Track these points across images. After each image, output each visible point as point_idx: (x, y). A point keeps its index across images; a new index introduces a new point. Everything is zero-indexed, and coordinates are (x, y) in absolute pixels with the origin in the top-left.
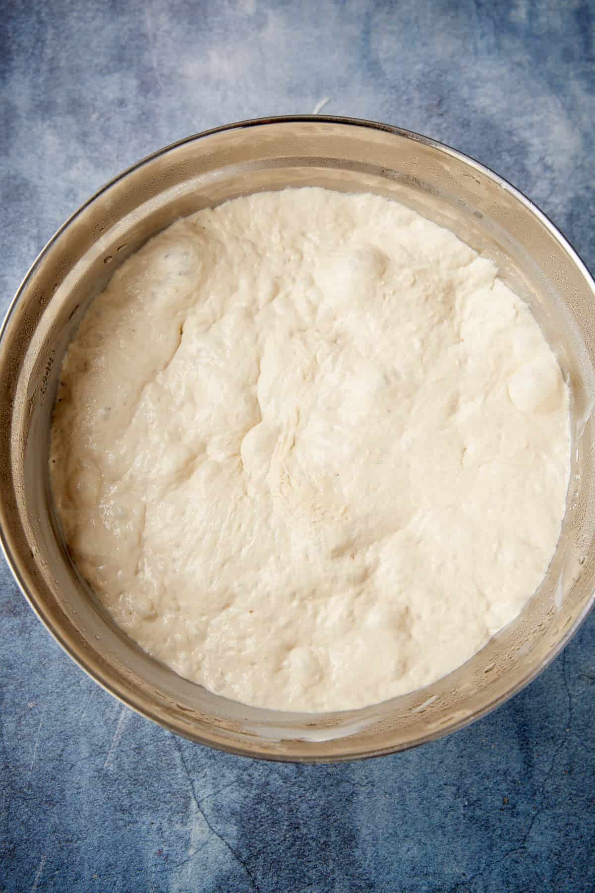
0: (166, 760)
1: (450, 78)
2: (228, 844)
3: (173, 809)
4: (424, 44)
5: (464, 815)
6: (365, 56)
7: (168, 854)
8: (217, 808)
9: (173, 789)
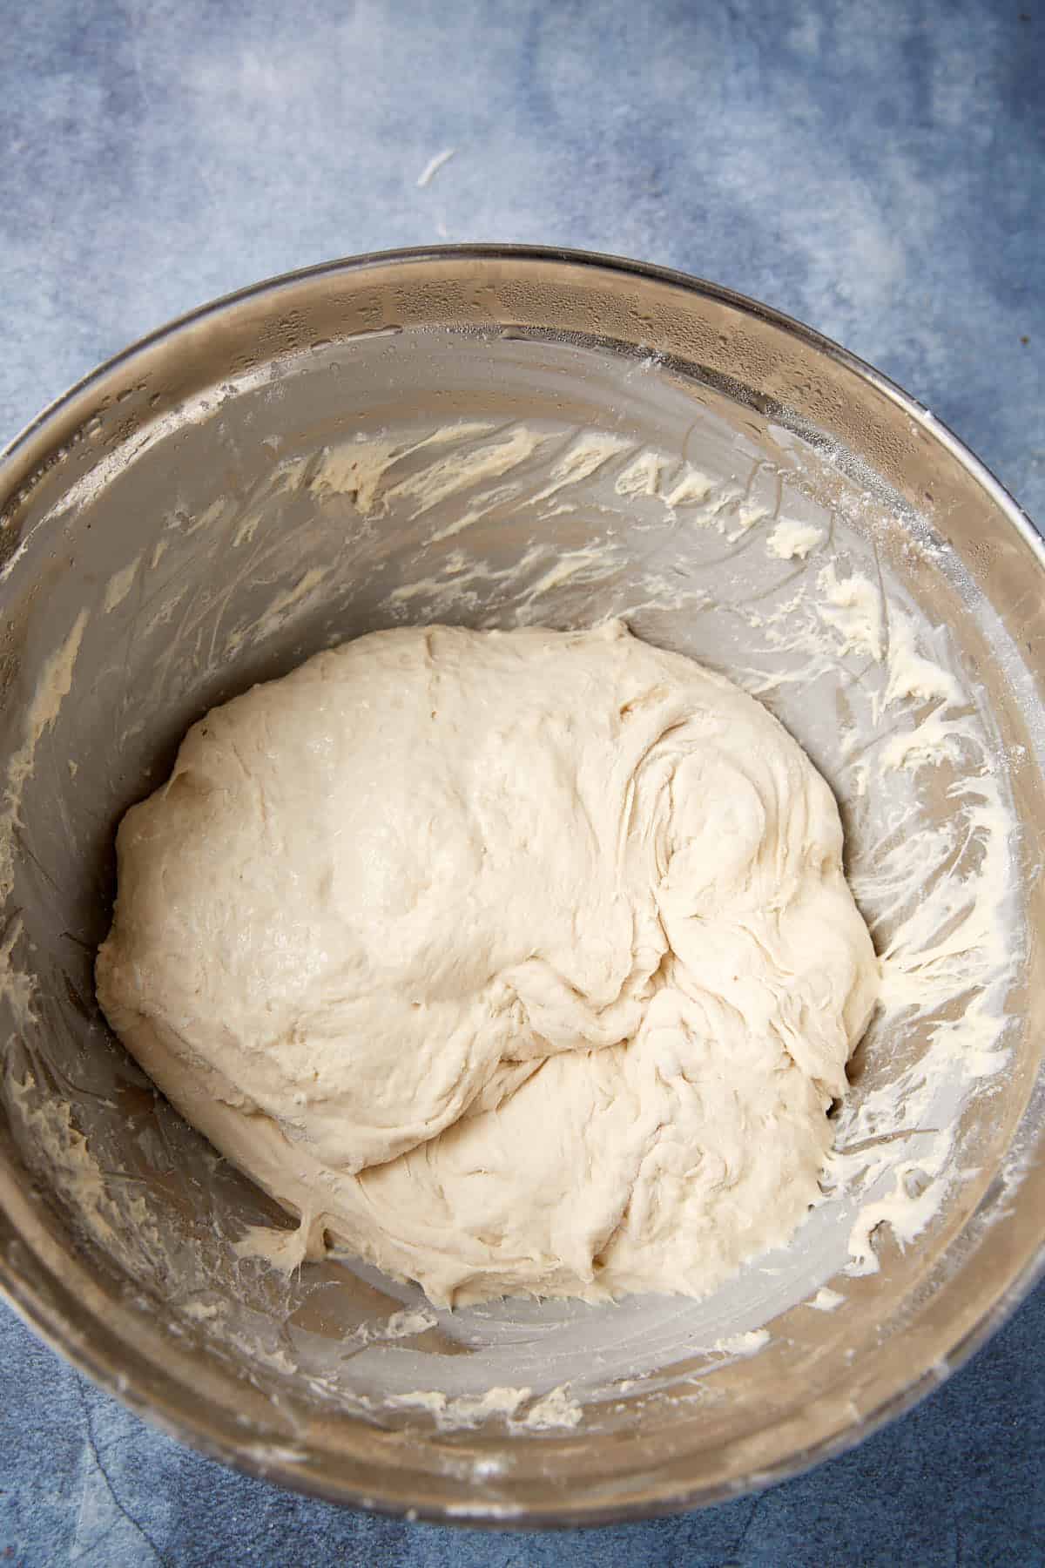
0: (40, 1363)
1: (676, 134)
2: (149, 1539)
3: (46, 1464)
4: (634, 73)
6: (524, 85)
7: (26, 1556)
8: (134, 1464)
9: (49, 1422)
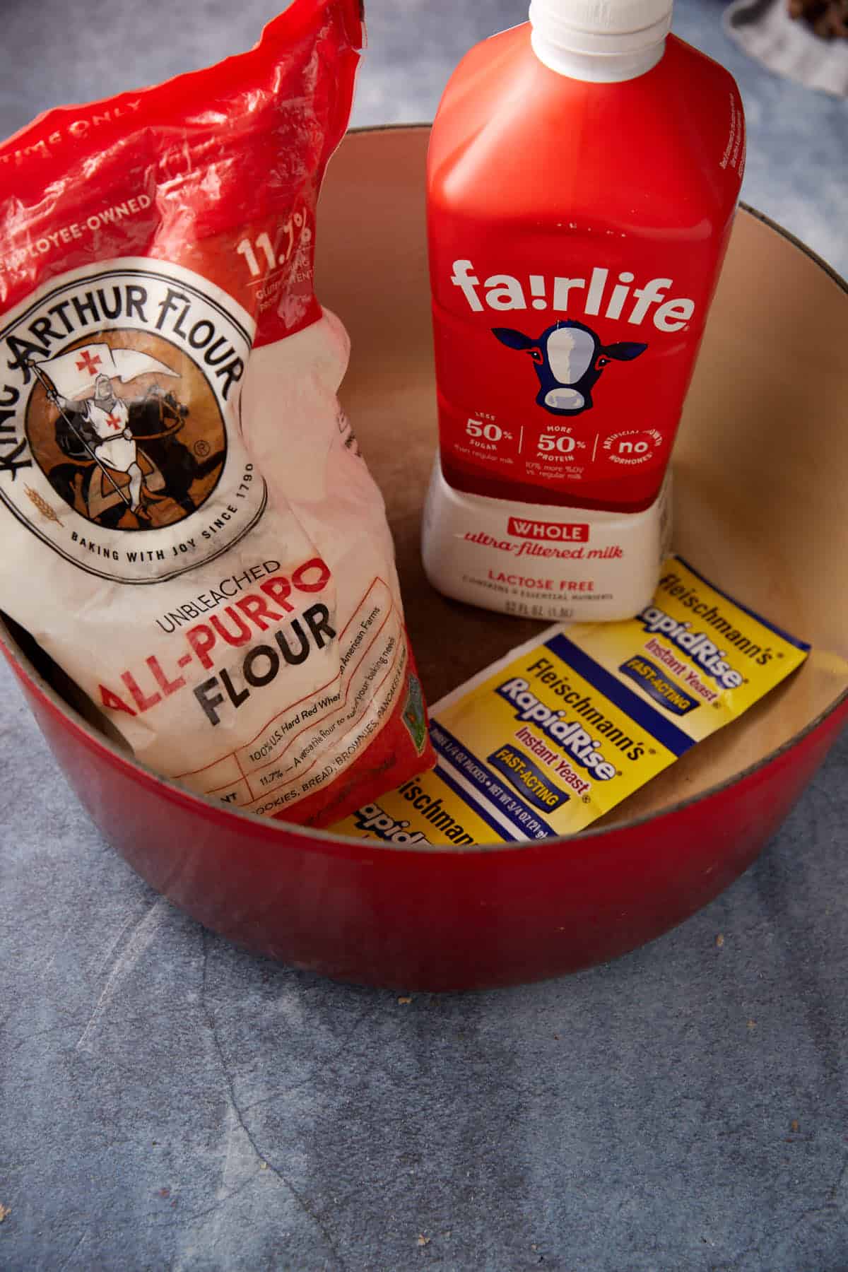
0: (186, 1041)
2: (289, 1184)
3: (194, 1121)
5: (721, 1148)
7: (179, 1197)
8: (273, 1124)
9: (196, 1088)
